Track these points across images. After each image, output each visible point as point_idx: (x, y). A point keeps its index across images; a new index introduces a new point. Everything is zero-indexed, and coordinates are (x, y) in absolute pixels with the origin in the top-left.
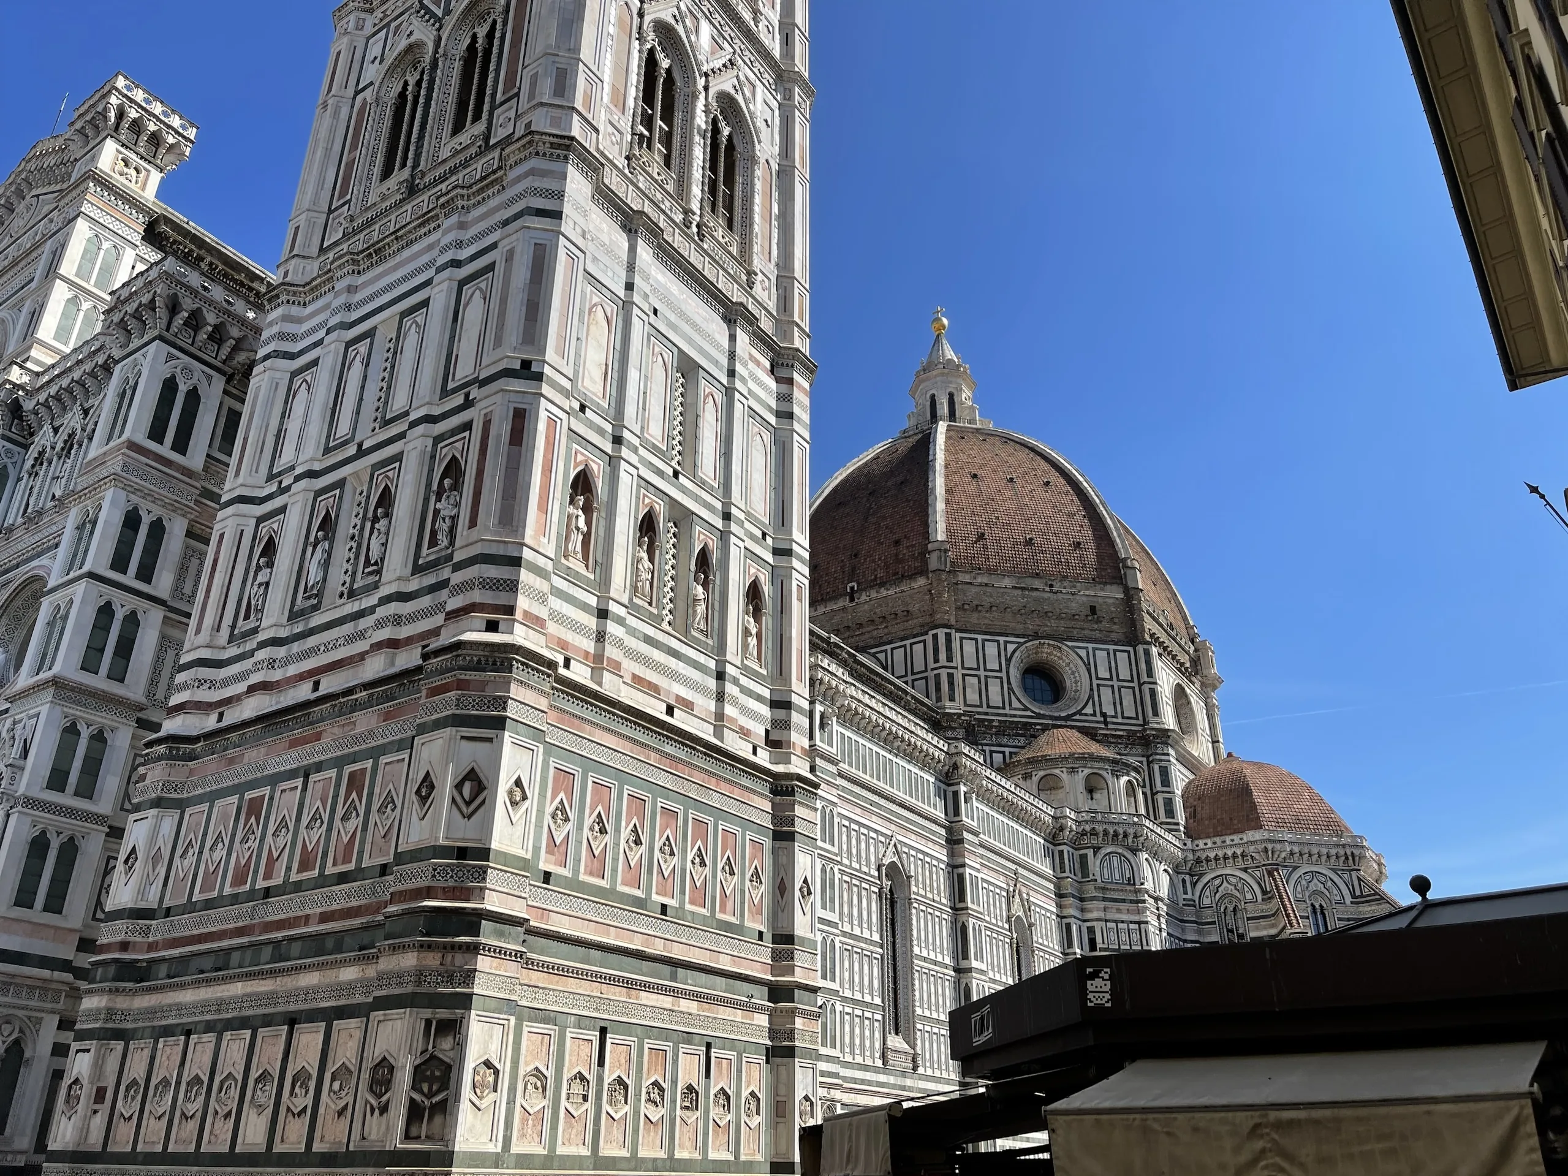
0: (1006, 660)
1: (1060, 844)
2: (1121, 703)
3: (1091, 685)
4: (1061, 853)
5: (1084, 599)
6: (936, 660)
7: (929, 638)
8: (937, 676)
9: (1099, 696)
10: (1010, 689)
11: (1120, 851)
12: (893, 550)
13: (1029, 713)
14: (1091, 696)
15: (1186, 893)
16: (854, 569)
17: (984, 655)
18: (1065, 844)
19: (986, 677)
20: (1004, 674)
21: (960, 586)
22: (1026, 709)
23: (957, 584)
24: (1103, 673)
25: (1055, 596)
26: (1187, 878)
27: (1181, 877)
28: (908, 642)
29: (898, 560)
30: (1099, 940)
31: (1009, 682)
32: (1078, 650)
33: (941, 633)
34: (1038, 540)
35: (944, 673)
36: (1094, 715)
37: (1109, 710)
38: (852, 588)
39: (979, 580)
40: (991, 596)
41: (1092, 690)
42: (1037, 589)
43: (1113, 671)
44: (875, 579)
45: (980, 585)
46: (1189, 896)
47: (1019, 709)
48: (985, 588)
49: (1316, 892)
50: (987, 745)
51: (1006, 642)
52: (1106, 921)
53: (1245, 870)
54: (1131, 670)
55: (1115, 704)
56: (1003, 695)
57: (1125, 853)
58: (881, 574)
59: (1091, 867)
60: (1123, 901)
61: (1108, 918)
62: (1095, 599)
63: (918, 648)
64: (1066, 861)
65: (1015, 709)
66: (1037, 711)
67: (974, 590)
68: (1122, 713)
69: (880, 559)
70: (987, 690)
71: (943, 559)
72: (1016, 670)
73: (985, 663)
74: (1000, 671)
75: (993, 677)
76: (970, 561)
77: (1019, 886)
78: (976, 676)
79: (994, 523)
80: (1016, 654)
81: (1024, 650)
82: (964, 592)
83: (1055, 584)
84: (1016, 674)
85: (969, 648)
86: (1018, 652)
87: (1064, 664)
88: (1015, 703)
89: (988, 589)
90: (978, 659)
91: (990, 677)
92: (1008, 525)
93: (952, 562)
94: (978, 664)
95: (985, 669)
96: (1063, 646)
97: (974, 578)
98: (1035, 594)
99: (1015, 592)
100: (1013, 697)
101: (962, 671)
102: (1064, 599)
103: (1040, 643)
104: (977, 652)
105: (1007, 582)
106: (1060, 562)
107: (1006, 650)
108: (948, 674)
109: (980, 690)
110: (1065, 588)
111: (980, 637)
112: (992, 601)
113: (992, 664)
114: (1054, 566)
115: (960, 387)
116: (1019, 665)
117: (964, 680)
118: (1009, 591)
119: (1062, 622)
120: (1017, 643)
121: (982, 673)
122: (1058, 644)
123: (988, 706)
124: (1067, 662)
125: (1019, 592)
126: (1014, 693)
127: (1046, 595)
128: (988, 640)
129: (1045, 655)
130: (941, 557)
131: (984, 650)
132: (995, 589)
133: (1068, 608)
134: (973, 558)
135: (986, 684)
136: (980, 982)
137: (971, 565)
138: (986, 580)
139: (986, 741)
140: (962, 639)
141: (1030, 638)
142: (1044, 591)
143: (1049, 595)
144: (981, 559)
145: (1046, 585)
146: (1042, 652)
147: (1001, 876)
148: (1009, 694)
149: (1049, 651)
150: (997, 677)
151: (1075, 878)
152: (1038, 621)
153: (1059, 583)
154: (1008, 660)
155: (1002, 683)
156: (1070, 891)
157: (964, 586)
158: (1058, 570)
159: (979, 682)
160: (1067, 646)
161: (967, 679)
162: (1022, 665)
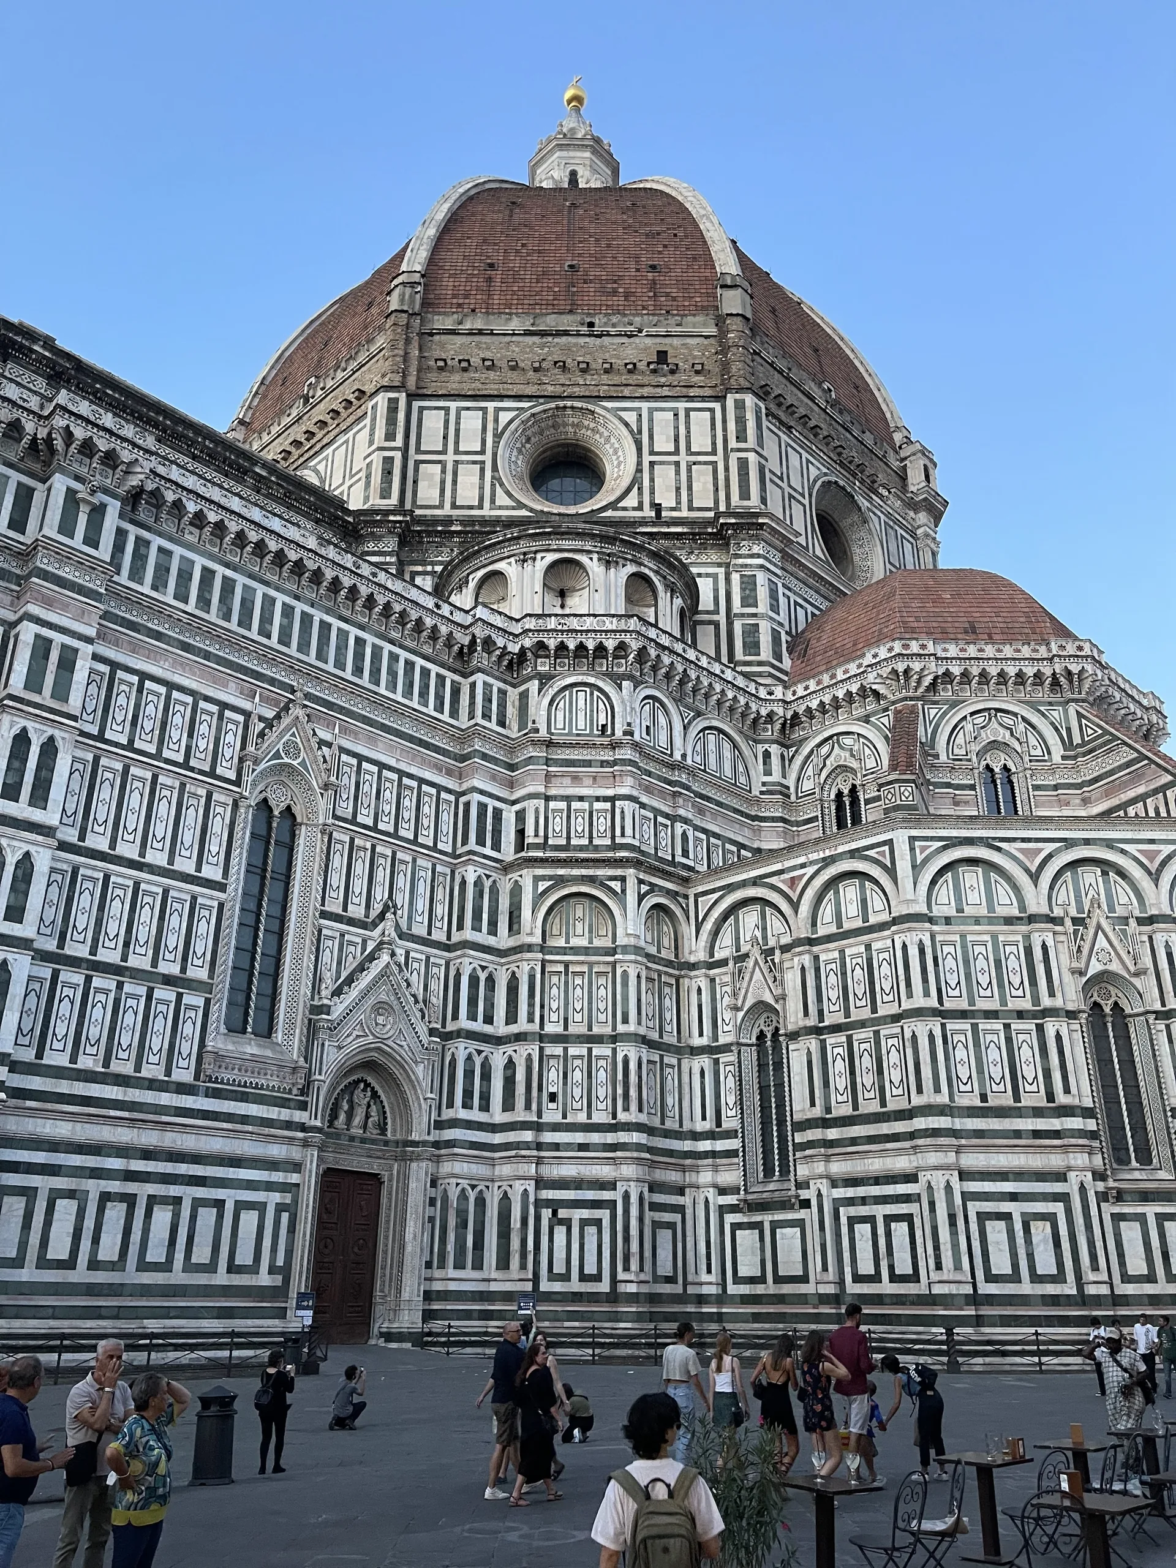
0: (495, 435)
1: (472, 673)
2: (690, 488)
3: (639, 463)
4: (473, 687)
5: (648, 341)
6: (371, 443)
7: (369, 414)
8: (369, 466)
9: (652, 480)
10: (496, 479)
11: (592, 680)
12: (364, 317)
13: (524, 513)
14: (636, 481)
15: (767, 773)
16: (319, 361)
17: (457, 431)
18: (479, 670)
19: (456, 462)
20: (488, 458)
21: (437, 338)
22: (521, 505)
23: (431, 335)
24: (663, 443)
25: (598, 341)
26: (774, 749)
27: (760, 749)
28: (351, 434)
29: (365, 326)
30: (530, 831)
31: (495, 468)
32: (622, 414)
33: (383, 400)
34: (583, 267)
35: (377, 461)
36: (640, 507)
37: (666, 499)
38: (310, 386)
39: (468, 325)
40: (488, 348)
41: (639, 470)
42: (566, 333)
43: (681, 441)
44: (337, 363)
45: (471, 333)
46: (776, 777)
47: (507, 508)
48: (477, 338)
49: (994, 745)
50: (442, 564)
51: (498, 410)
52: (548, 799)
53: (866, 719)
54: (714, 437)
55: (678, 489)
56: (482, 488)
57: (600, 684)
58: (344, 352)
59: (532, 710)
60: (588, 763)
61: (552, 792)
62: (668, 340)
63: (362, 438)
64: (479, 699)
65: (500, 508)
66: (539, 507)
67: (459, 340)
68: (690, 501)
69: (348, 335)
70: (455, 482)
71: (407, 297)
72: (515, 453)
73: (457, 443)
74: (482, 452)
75: (468, 462)
76: (461, 301)
77: (297, 711)
78: (439, 462)
79: (517, 251)
80: (513, 426)
81: (528, 419)
82: (442, 346)
83: (597, 322)
84: (513, 459)
85: (433, 422)
86: (516, 422)
87: (602, 440)
88: (502, 499)
89: (484, 339)
90: (445, 437)
91: (462, 462)
92: (539, 252)
93: (425, 304)
94: (445, 445)
95: (457, 452)
96: (598, 410)
97: (460, 323)
98: (564, 340)
99: (530, 340)
100: (499, 490)
101: (413, 456)
102: (613, 344)
103: (557, 408)
104: (446, 427)
105: (515, 324)
106: (615, 292)
107: (496, 420)
108: (384, 458)
109: (443, 482)
110: (614, 326)
111: (453, 405)
112: (488, 355)
113: (469, 443)
114: (604, 298)
115: (588, 162)
116: (523, 446)
117: (416, 470)
118: (520, 339)
119: (605, 378)
120: (518, 409)
121: (450, 457)
122: (590, 407)
123: (454, 506)
124: (606, 434)
125: (536, 339)
126: (502, 484)
127: (582, 340)
128: (468, 409)
129: (571, 429)
130: (404, 294)
131: (458, 423)
132: (495, 337)
133: (618, 357)
134: (466, 297)
135: (455, 474)
136: (15, 843)
137: (459, 305)
138: (479, 325)
139: (440, 558)
140: (421, 409)
141: (541, 400)
142: (578, 335)
143: (587, 339)
144: (479, 297)
145: (583, 324)
146: (565, 425)
147: (232, 685)
148: (493, 485)
149: (576, 421)
150: (474, 462)
151: (499, 729)
152: (563, 379)
153: (605, 320)
154: (498, 436)
155: (482, 470)
156: (477, 747)
157: (443, 337)
158: (610, 303)
159: (444, 471)
160: (605, 408)
161: (422, 466)
162: (528, 446)
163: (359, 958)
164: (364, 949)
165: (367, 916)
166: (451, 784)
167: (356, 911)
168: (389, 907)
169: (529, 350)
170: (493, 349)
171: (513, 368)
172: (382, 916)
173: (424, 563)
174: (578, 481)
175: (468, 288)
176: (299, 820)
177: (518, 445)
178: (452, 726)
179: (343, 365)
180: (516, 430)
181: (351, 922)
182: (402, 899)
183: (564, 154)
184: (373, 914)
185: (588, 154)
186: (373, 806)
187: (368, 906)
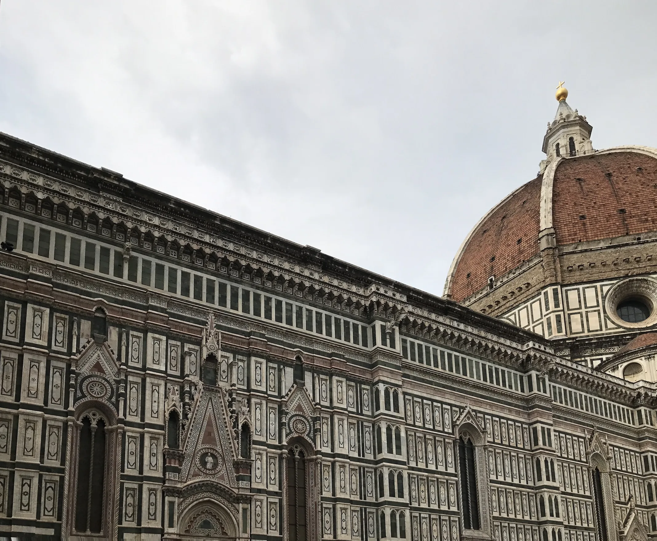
0: (602, 298)
1: (638, 407)
4: (639, 412)
6: (547, 309)
7: (542, 297)
8: (549, 319)
10: (607, 317)
12: (517, 247)
13: (621, 330)
16: (492, 268)
17: (585, 298)
18: (642, 405)
19: (587, 312)
20: (601, 308)
21: (565, 256)
22: (619, 327)
23: (563, 255)
25: (643, 246)
28: (528, 304)
29: (521, 252)
31: (605, 312)
33: (550, 290)
34: (628, 210)
35: (553, 317)
38: (491, 280)
39: (580, 249)
40: (591, 258)
42: (627, 245)
44: (506, 270)
45: (581, 252)
47: (613, 329)
48: (584, 254)
50: (588, 356)
51: (602, 286)
56: (600, 321)
58: (509, 264)
63: (536, 306)
64: (644, 417)
65: (610, 329)
66: (628, 327)
67: (575, 256)
69: (508, 255)
70: (587, 321)
71: (550, 240)
72: (611, 303)
73: (585, 303)
74: (598, 306)
75: (592, 311)
76: (573, 237)
77: (596, 434)
78: (579, 313)
79: (593, 207)
80: (610, 292)
81: (617, 288)
82: (569, 260)
83: (642, 237)
84: (611, 306)
85: (573, 296)
86: (612, 290)
87: (651, 292)
88: (610, 325)
89: (587, 254)
90: (580, 302)
91: (589, 312)
92: (604, 205)
93: (558, 241)
94: (580, 305)
95: (586, 307)
96: (649, 279)
97: (576, 248)
98: (625, 248)
99: (609, 251)
100: (608, 322)
101: (567, 312)
102: (650, 246)
103: (630, 281)
104: (579, 297)
105: (602, 245)
106: (647, 220)
107: (602, 291)
108: (556, 315)
109: (582, 322)
110: (650, 238)
111: (581, 287)
112: (591, 260)
113: (592, 302)
114: (642, 224)
115: (579, 132)
116: (614, 299)
117: (569, 318)
118: (605, 251)
119: (649, 263)
120: (611, 284)
121: (583, 310)
122: (645, 278)
123: (589, 331)
124: (653, 289)
125: (613, 250)
126: (609, 319)
127: (634, 247)
128: (588, 287)
129: (635, 289)
130: (548, 238)
131: (584, 295)
132: (593, 252)
133: (653, 252)
134: (575, 234)
135: (587, 317)
136: (553, 494)
137: (573, 239)
138: (585, 247)
139: (587, 354)
140: (566, 291)
141: (621, 279)
142: (633, 244)
143: (637, 246)
144: (581, 234)
145: (635, 239)
146: (632, 287)
147: (579, 429)
148: (605, 320)
149: (638, 285)
150: (595, 311)
151: (651, 427)
152: (628, 266)
153: (646, 236)
154: (604, 298)
155: (599, 314)
156: (646, 435)
157: (568, 256)
158: (646, 226)
159: (582, 316)
160: (653, 278)
161: (571, 316)
162: (616, 299)
163: (626, 515)
164: (627, 512)
165: (625, 501)
166: (638, 450)
167: (623, 500)
168: (631, 497)
169: (610, 256)
170: (593, 257)
171: (604, 266)
172: (629, 500)
173: (581, 357)
174: (635, 308)
175: (575, 230)
176: (600, 471)
177: (612, 300)
178: (634, 428)
179: (514, 271)
180: (612, 294)
181: (622, 503)
182: (632, 493)
183: (566, 130)
184: (627, 499)
185: (578, 128)
186: (619, 462)
187: (625, 498)
